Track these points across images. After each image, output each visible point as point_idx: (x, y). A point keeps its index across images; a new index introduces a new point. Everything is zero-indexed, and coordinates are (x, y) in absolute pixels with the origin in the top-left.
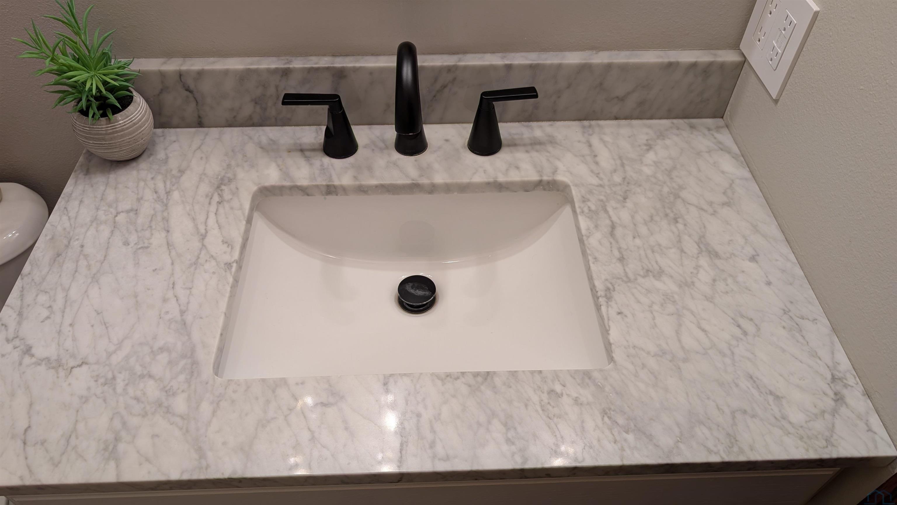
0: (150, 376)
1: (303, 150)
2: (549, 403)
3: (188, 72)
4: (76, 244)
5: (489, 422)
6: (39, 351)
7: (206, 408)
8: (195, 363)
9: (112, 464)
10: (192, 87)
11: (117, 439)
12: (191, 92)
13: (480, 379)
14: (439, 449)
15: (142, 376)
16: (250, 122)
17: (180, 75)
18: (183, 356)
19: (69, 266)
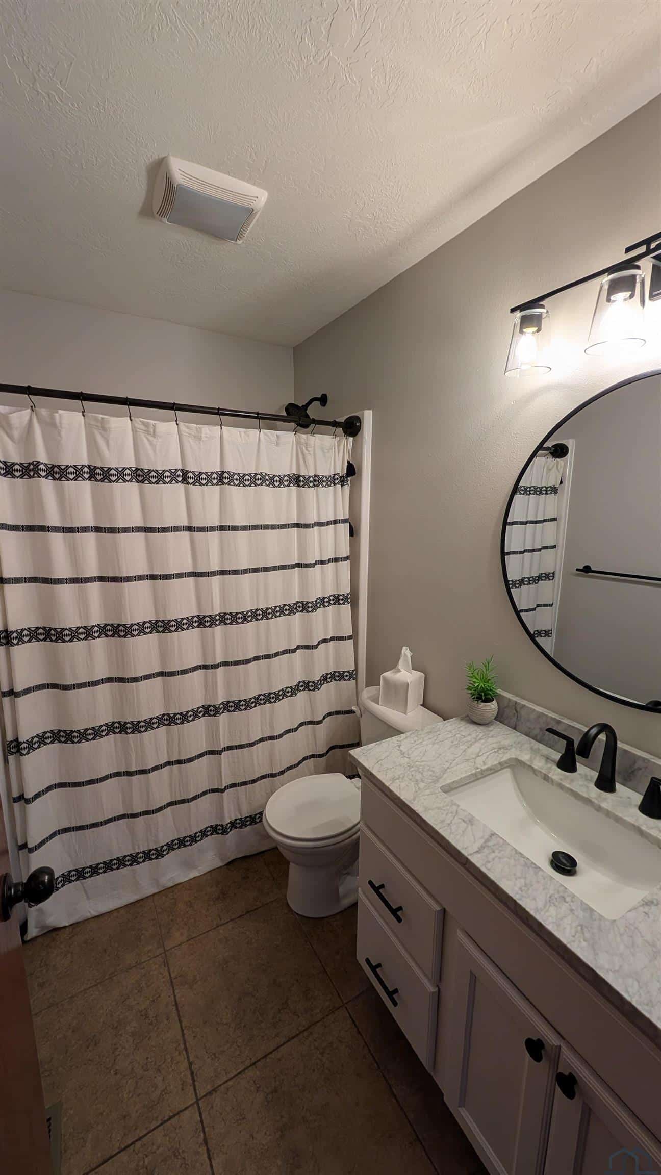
0: (422, 774)
1: (547, 758)
2: (556, 898)
3: (519, 703)
4: (438, 733)
5: (520, 878)
6: (402, 748)
7: (428, 792)
8: (437, 781)
9: (391, 782)
10: (518, 710)
11: (398, 779)
12: (517, 712)
13: (534, 866)
14: (489, 865)
15: (420, 772)
16: (535, 738)
17: (516, 703)
18: (436, 777)
19: (431, 736)
